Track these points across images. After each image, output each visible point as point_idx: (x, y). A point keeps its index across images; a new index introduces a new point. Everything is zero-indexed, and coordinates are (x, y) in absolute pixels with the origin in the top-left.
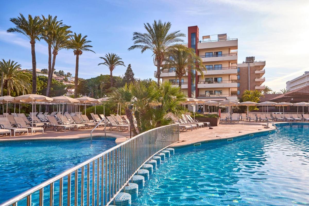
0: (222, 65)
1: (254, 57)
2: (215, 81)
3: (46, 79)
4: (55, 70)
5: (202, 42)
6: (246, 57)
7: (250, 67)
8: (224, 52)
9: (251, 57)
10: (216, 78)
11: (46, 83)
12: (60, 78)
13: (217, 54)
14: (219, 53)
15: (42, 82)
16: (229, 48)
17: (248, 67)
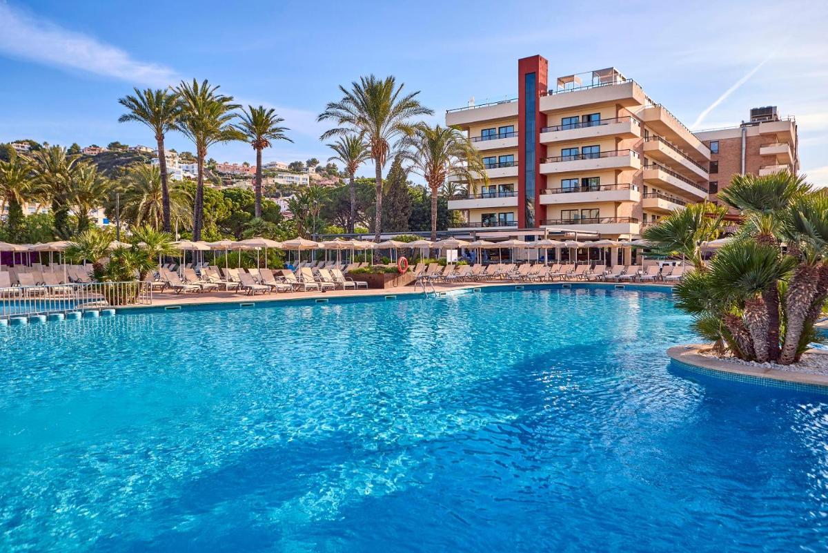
0: (599, 146)
1: (776, 107)
2: (583, 185)
3: (238, 196)
4: (318, 163)
5: (553, 94)
6: (752, 108)
7: (747, 138)
8: (607, 114)
9: (759, 108)
10: (587, 179)
11: (237, 204)
12: (327, 182)
13: (589, 121)
14: (593, 118)
15: (230, 202)
16: (619, 105)
17: (741, 138)
